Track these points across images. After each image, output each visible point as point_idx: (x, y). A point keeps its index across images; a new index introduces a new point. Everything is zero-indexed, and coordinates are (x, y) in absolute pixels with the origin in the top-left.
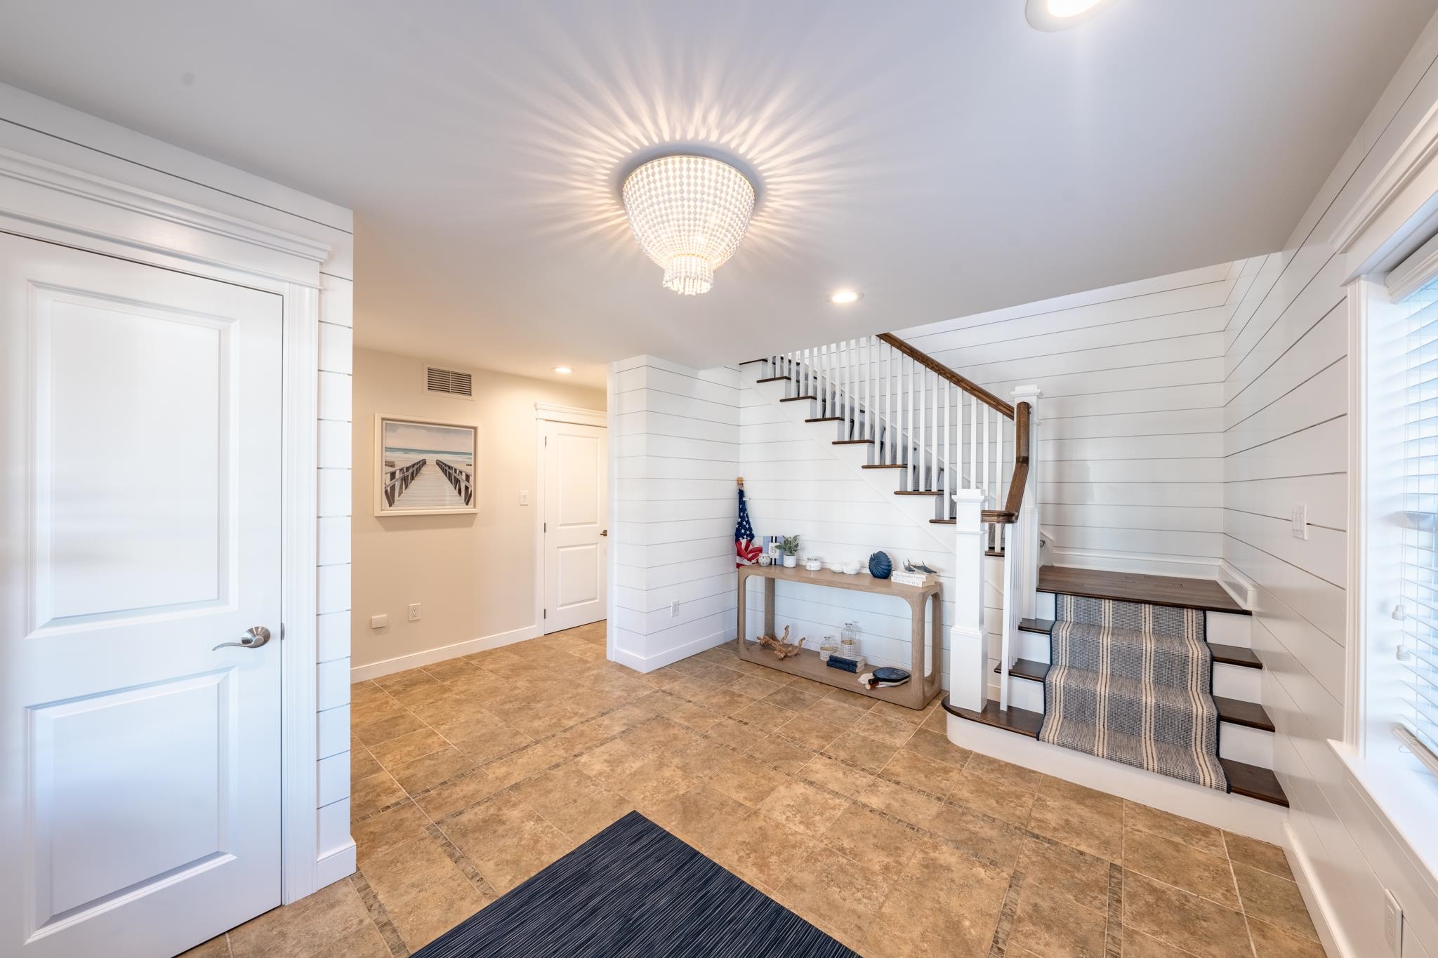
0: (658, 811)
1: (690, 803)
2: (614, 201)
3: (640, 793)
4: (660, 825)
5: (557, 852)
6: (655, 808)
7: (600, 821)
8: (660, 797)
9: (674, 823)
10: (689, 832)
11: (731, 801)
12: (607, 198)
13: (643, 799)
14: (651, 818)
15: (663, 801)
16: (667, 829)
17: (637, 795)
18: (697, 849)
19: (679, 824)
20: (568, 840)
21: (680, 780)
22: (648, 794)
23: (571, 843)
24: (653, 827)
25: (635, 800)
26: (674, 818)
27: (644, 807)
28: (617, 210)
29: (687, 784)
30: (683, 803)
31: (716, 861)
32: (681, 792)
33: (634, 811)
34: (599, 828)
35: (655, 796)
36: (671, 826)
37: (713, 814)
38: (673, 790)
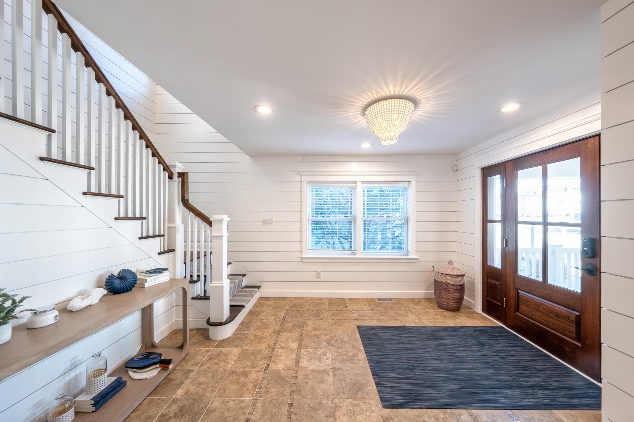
0: (371, 399)
1: (353, 391)
2: (414, 96)
3: (372, 417)
4: (376, 391)
5: (434, 414)
6: (372, 402)
7: (405, 416)
8: (364, 407)
9: (370, 388)
10: (367, 380)
11: (335, 379)
12: (417, 96)
13: (373, 412)
14: (378, 398)
15: (364, 403)
16: (375, 387)
17: (375, 418)
18: (371, 373)
19: (368, 386)
20: (427, 417)
21: (343, 408)
22: (368, 413)
23: (426, 414)
24: (380, 393)
25: (378, 415)
26: (368, 390)
27: (376, 407)
28: (411, 93)
29: (342, 403)
30: (356, 394)
31: (368, 365)
32: (350, 400)
33: (384, 407)
34: (408, 412)
35: (366, 409)
36: (372, 387)
37: (349, 380)
38: (354, 405)
